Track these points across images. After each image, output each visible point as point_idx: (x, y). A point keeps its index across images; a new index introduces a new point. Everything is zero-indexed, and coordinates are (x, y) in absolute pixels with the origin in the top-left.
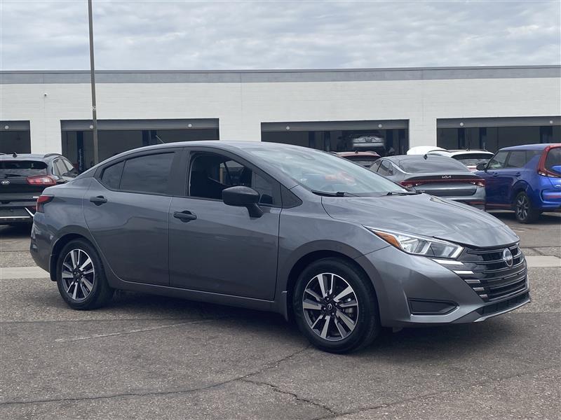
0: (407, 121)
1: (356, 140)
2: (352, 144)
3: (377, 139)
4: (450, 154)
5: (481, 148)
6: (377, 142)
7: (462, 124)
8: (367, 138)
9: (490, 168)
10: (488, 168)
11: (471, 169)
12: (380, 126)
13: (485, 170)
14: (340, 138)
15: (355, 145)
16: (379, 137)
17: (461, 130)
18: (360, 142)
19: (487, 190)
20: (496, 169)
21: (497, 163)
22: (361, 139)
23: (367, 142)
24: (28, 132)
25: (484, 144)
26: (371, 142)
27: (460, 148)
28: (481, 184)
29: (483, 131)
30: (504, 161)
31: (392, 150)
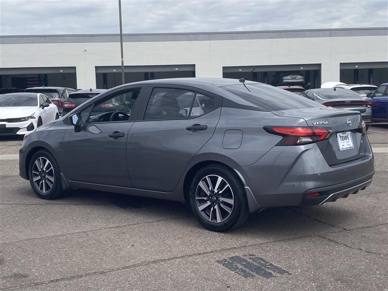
0: (320, 65)
1: (285, 78)
2: (282, 80)
3: (299, 77)
4: (349, 87)
5: (369, 83)
6: (299, 78)
7: (357, 67)
8: (293, 76)
9: (375, 96)
10: (373, 96)
11: (363, 97)
12: (302, 68)
13: (372, 97)
14: (274, 76)
15: (285, 81)
16: (301, 75)
17: (356, 71)
18: (288, 79)
19: (372, 110)
20: (379, 97)
21: (379, 93)
22: (288, 77)
23: (293, 79)
24: (75, 74)
25: (371, 80)
26: (295, 79)
27: (355, 83)
28: (369, 106)
29: (371, 71)
30: (383, 92)
31: (309, 84)
